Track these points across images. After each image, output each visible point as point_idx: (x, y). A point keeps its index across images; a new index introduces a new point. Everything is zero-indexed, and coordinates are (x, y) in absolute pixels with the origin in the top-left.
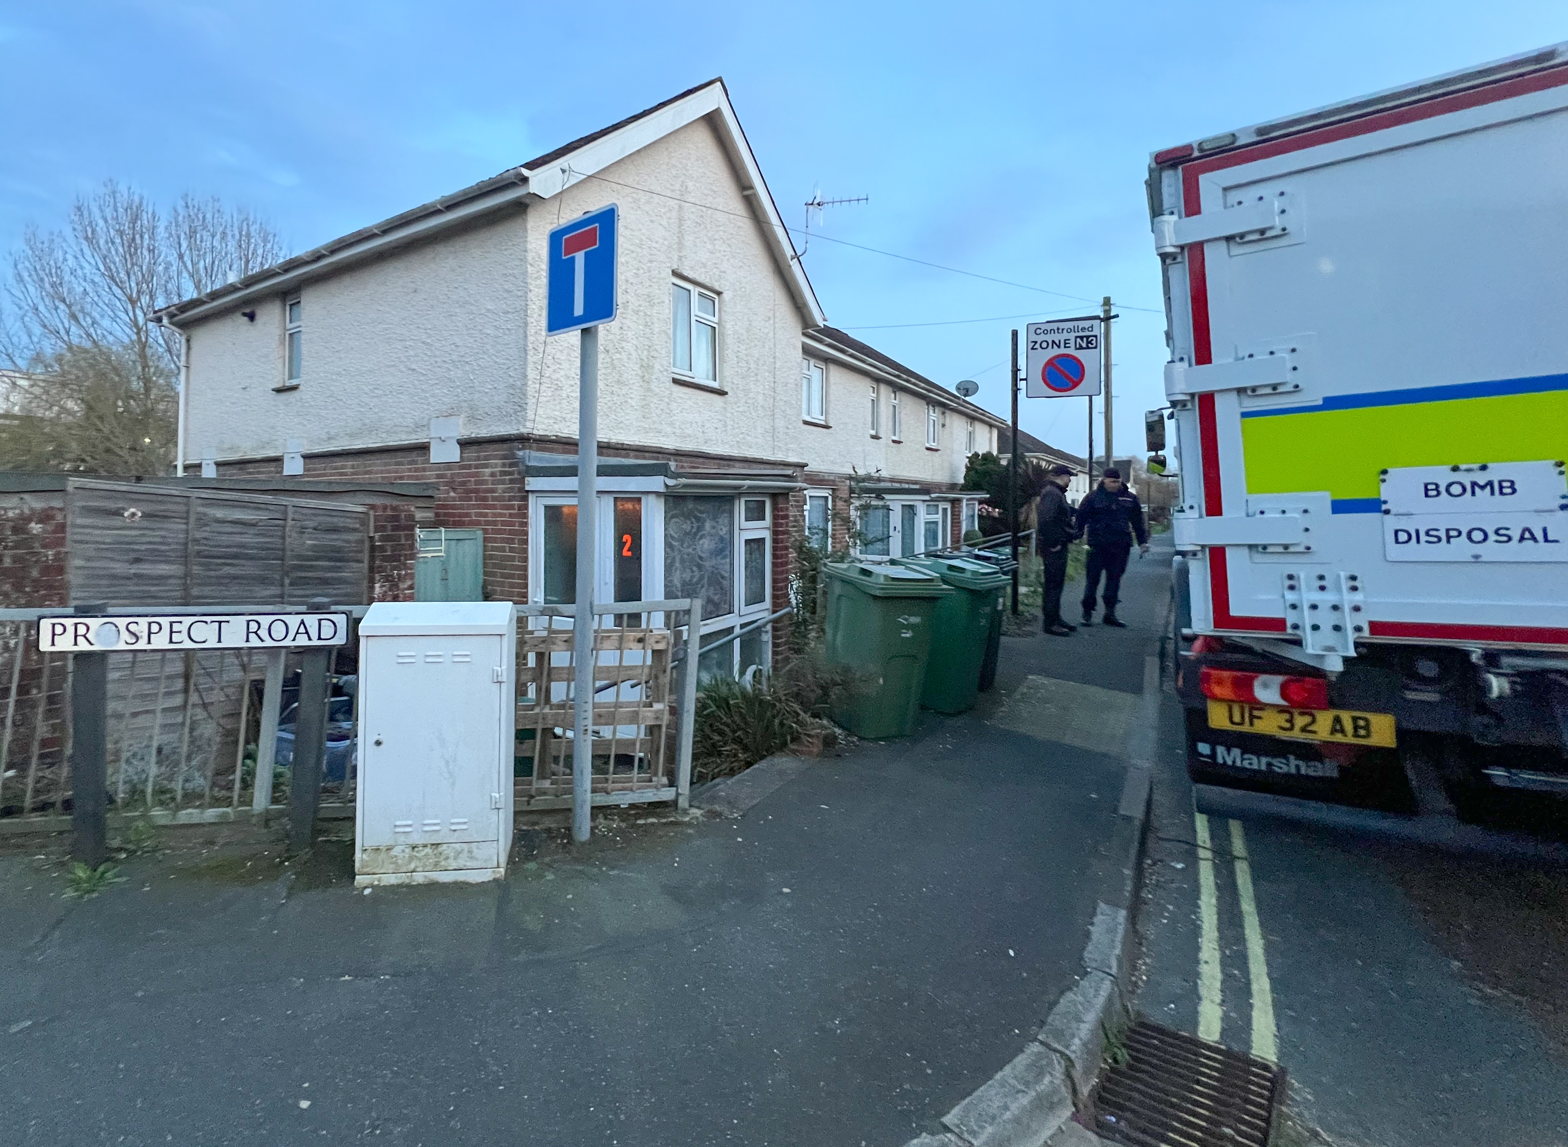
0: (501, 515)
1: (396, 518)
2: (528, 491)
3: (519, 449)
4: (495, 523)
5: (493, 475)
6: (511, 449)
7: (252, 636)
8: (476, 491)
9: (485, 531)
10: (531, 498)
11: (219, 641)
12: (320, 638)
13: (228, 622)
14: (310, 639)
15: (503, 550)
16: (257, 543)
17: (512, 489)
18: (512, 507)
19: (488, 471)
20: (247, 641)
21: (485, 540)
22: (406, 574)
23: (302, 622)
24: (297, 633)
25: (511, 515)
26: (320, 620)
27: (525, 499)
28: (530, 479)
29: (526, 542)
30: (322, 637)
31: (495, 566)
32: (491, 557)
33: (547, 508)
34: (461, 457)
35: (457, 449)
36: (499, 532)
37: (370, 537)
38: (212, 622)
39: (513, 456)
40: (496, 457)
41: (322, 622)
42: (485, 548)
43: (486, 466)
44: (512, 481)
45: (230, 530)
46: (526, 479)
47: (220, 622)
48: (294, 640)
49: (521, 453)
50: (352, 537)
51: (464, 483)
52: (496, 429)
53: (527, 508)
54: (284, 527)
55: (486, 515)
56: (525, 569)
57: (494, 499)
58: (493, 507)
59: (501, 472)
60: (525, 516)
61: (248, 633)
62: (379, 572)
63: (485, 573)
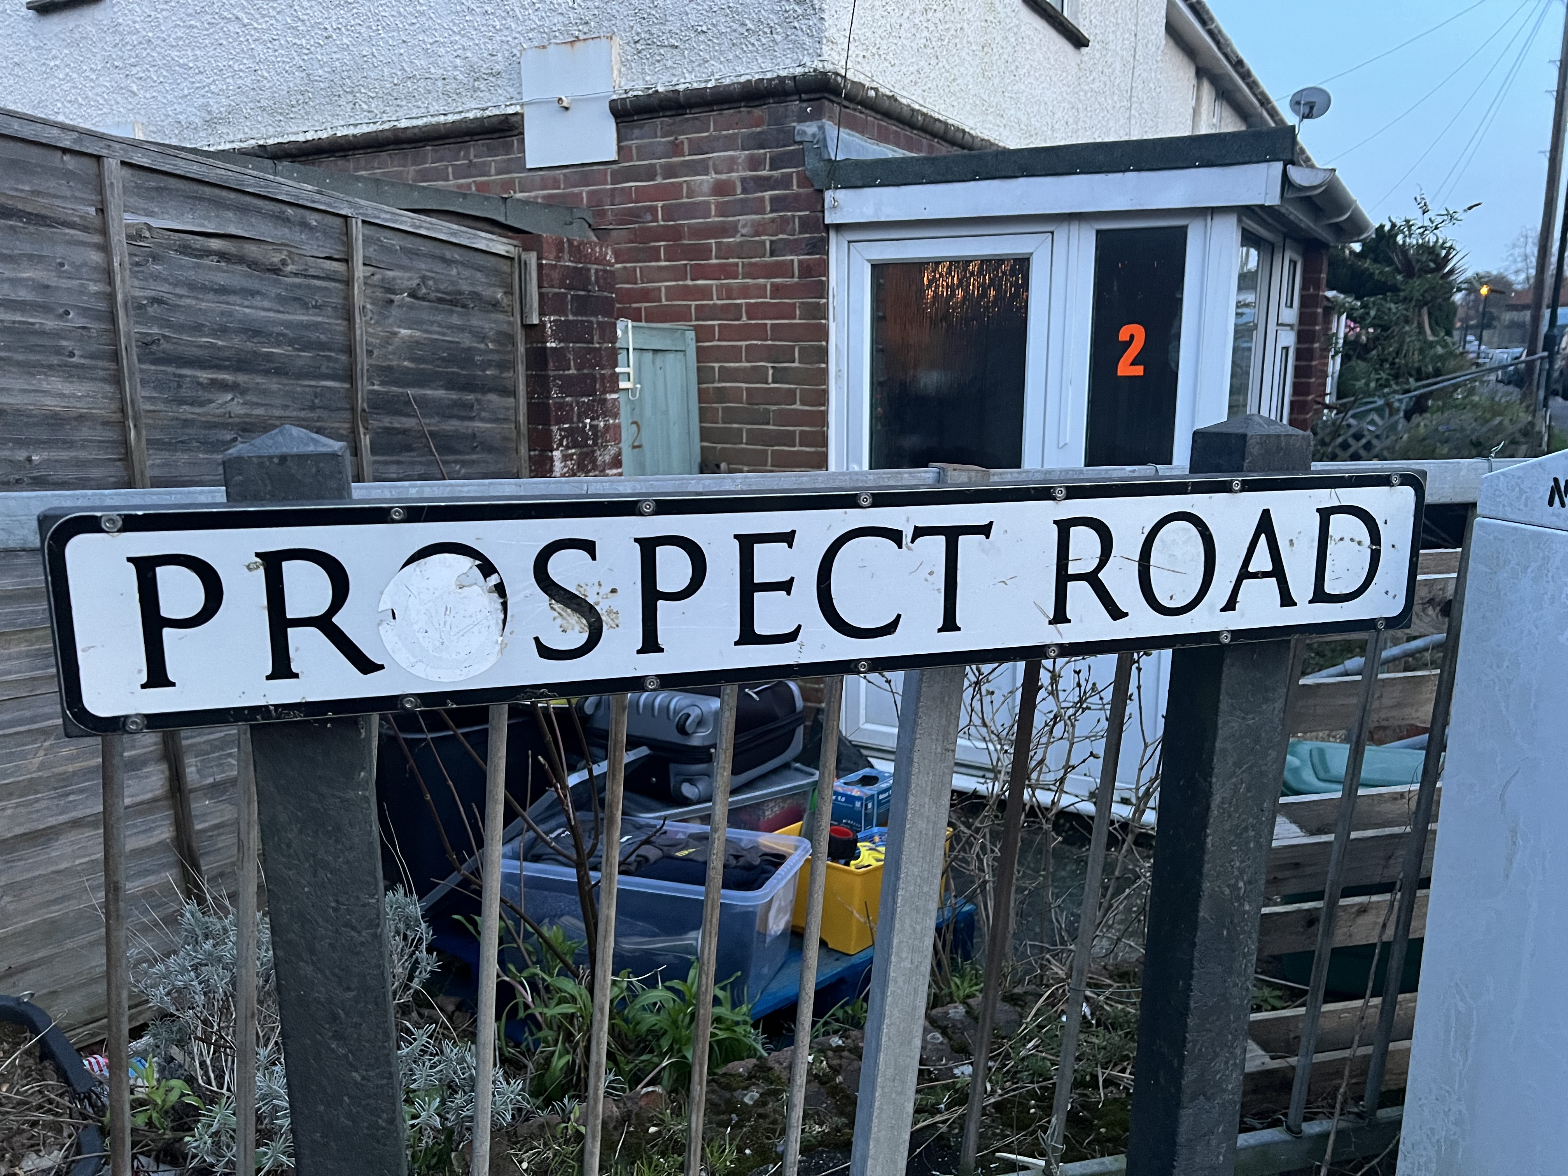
0: (745, 291)
1: (578, 278)
2: (828, 227)
3: (803, 118)
4: (733, 312)
5: (720, 189)
6: (778, 121)
7: (1081, 593)
8: (674, 234)
9: (702, 334)
10: (836, 247)
11: (950, 624)
12: (1320, 596)
13: (985, 530)
14: (1287, 600)
15: (759, 375)
16: (288, 325)
17: (783, 225)
18: (784, 269)
19: (706, 180)
20: (1060, 617)
21: (702, 354)
22: (607, 427)
23: (1265, 525)
24: (1244, 574)
25: (777, 290)
26: (1325, 514)
27: (820, 247)
28: (842, 195)
29: (822, 355)
30: (1330, 588)
31: (730, 415)
32: (722, 395)
33: (879, 269)
34: (620, 149)
35: (610, 126)
36: (745, 332)
37: (528, 328)
38: (920, 532)
39: (789, 137)
40: (729, 144)
41: (1335, 520)
42: (703, 375)
43: (701, 168)
44: (778, 204)
45: (221, 279)
46: (829, 195)
47: (952, 534)
48: (1230, 605)
49: (810, 129)
50: (488, 323)
51: (633, 215)
52: (726, 70)
53: (823, 268)
54: (348, 282)
55: (705, 293)
56: (822, 419)
57: (725, 252)
58: (729, 272)
59: (743, 180)
60: (822, 290)
61: (1063, 577)
62: (560, 421)
63: (705, 434)
